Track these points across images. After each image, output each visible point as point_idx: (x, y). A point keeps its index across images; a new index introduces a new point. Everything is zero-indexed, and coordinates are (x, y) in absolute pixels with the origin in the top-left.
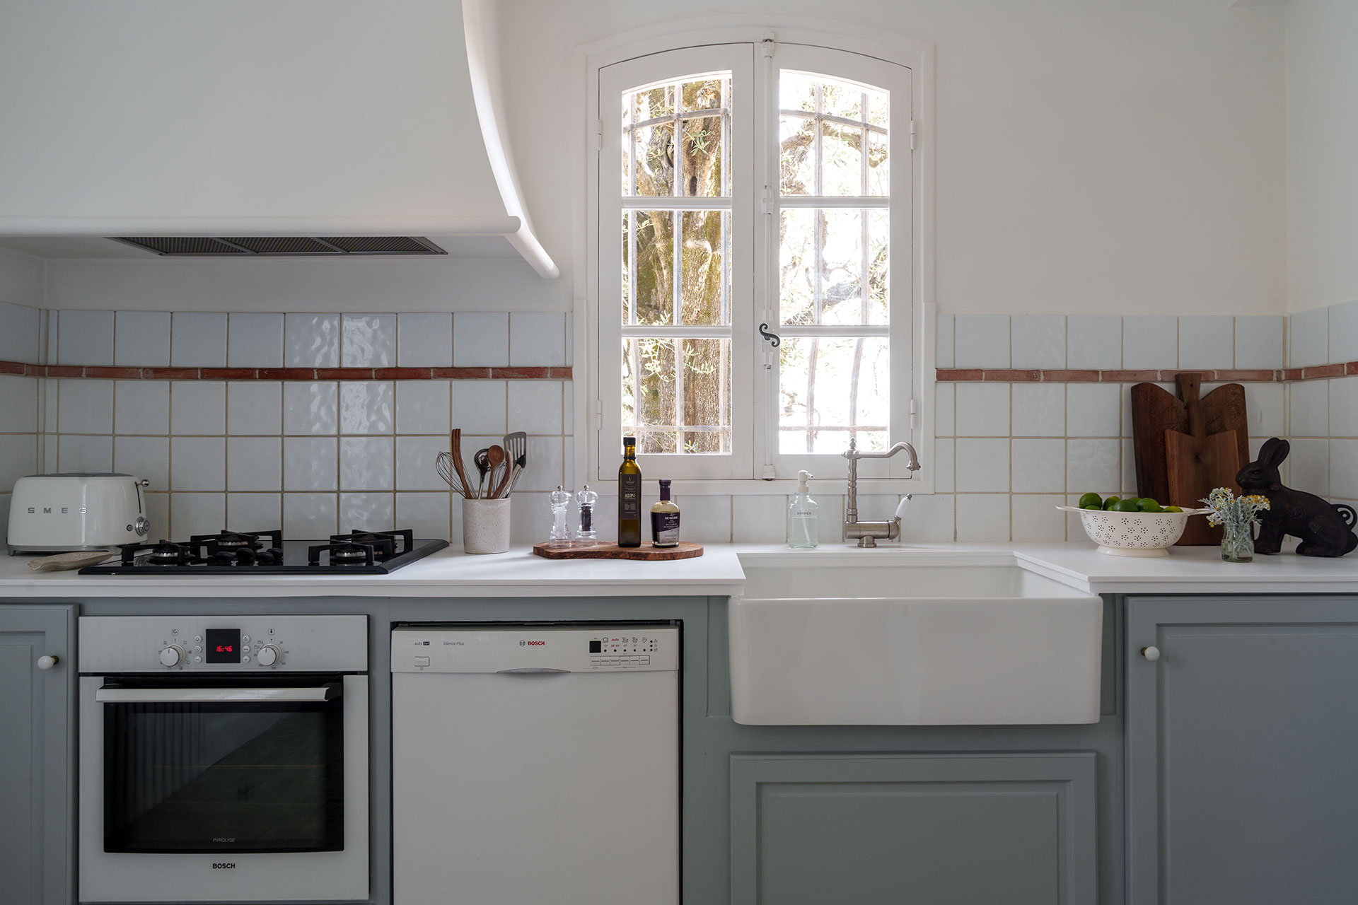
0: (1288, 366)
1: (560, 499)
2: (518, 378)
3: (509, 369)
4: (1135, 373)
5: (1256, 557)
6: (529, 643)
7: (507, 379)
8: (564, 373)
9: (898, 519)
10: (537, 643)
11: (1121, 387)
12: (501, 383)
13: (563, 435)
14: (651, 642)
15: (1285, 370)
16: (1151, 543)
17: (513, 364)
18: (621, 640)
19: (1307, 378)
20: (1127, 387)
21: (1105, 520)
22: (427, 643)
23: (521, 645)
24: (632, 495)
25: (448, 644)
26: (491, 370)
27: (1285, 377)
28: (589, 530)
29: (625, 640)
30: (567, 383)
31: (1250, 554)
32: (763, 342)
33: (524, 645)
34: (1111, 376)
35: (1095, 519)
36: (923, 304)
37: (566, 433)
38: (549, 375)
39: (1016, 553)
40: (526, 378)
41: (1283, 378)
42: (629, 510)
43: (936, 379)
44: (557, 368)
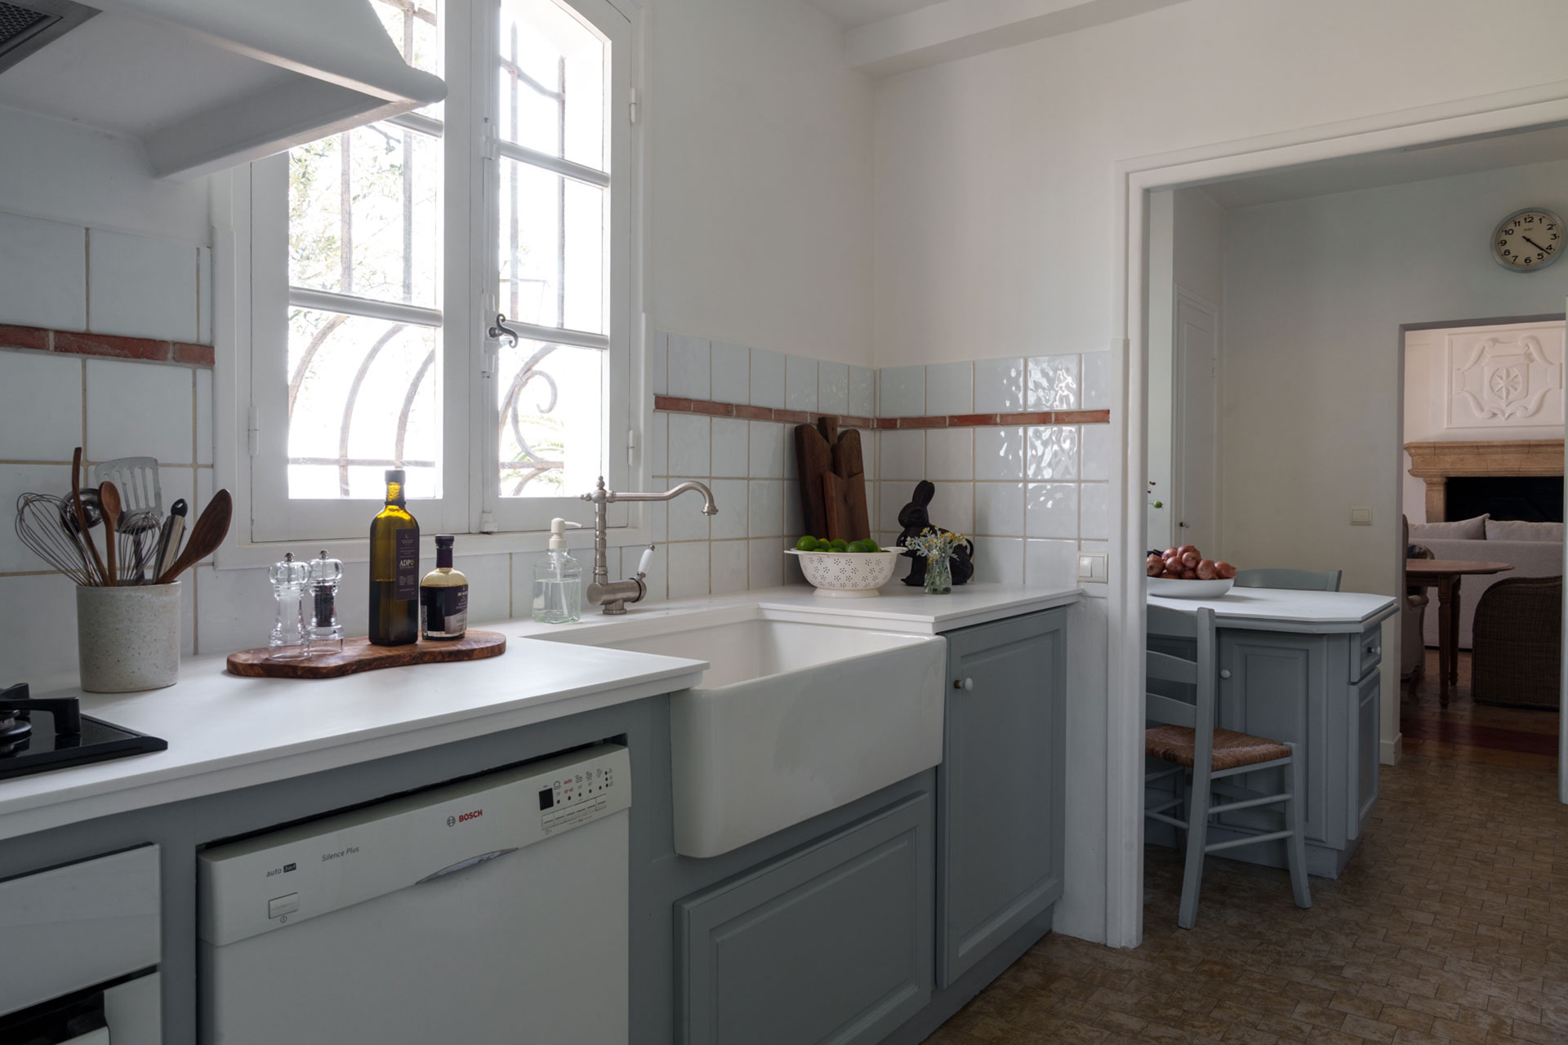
0: (877, 415)
1: (289, 575)
2: (110, 355)
3: (87, 335)
4: (794, 413)
5: (954, 588)
6: (462, 818)
7: (84, 356)
8: (199, 355)
9: (643, 575)
10: (471, 816)
11: (784, 427)
12: (71, 364)
13: (195, 465)
14: (606, 773)
15: (877, 419)
16: (862, 584)
17: (96, 328)
18: (574, 779)
19: (902, 427)
20: (790, 427)
21: (849, 562)
22: (290, 868)
23: (449, 824)
24: (409, 561)
25: (331, 857)
26: (51, 336)
27: (877, 425)
28: (329, 624)
29: (579, 779)
30: (203, 375)
31: (950, 586)
32: (486, 339)
33: (454, 823)
34: (780, 415)
35: (837, 562)
36: (643, 316)
37: (200, 461)
38: (170, 355)
39: (763, 605)
40: (126, 356)
41: (875, 426)
42: (406, 586)
43: (654, 407)
44: (187, 344)
